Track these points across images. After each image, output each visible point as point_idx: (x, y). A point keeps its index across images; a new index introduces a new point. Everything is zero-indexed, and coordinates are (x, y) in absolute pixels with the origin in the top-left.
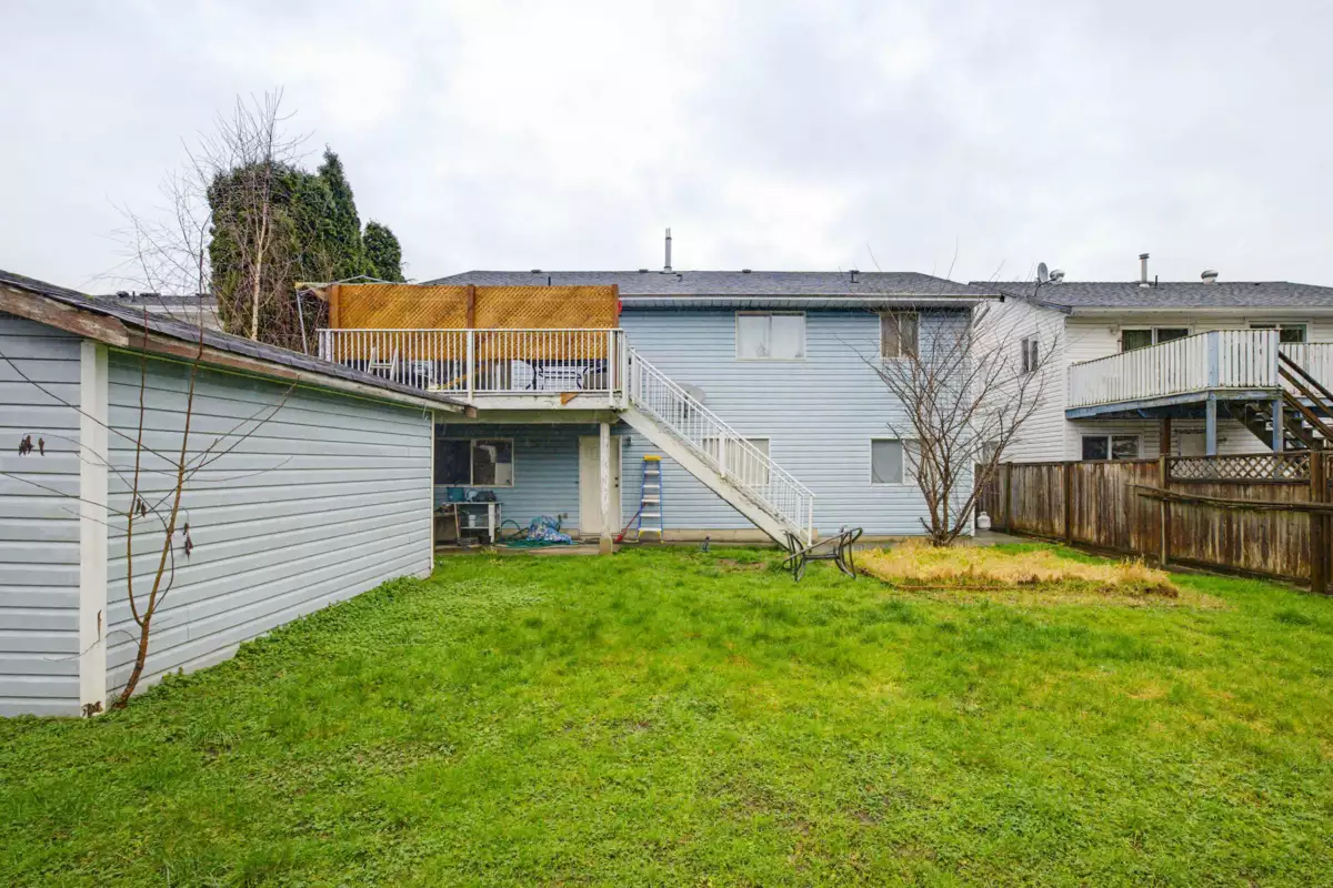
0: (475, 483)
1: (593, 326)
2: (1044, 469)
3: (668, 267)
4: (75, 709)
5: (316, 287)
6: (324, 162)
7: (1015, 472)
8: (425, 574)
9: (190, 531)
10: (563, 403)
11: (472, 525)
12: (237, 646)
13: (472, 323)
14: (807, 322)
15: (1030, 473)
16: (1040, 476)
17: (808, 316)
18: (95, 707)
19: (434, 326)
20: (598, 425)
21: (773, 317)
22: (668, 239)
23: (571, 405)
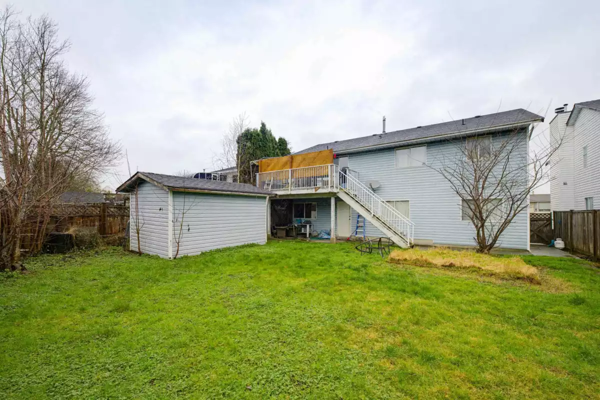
0: (306, 218)
1: (324, 164)
2: (586, 214)
3: (384, 132)
4: (167, 258)
5: (255, 162)
6: (261, 126)
7: (574, 217)
8: (264, 243)
9: (190, 226)
10: (316, 191)
11: (303, 231)
12: (200, 252)
13: (291, 167)
14: (427, 149)
15: (580, 216)
16: (584, 218)
17: (427, 146)
18: (170, 258)
19: (282, 169)
20: (331, 198)
21: (411, 149)
22: (384, 120)
23: (318, 192)
